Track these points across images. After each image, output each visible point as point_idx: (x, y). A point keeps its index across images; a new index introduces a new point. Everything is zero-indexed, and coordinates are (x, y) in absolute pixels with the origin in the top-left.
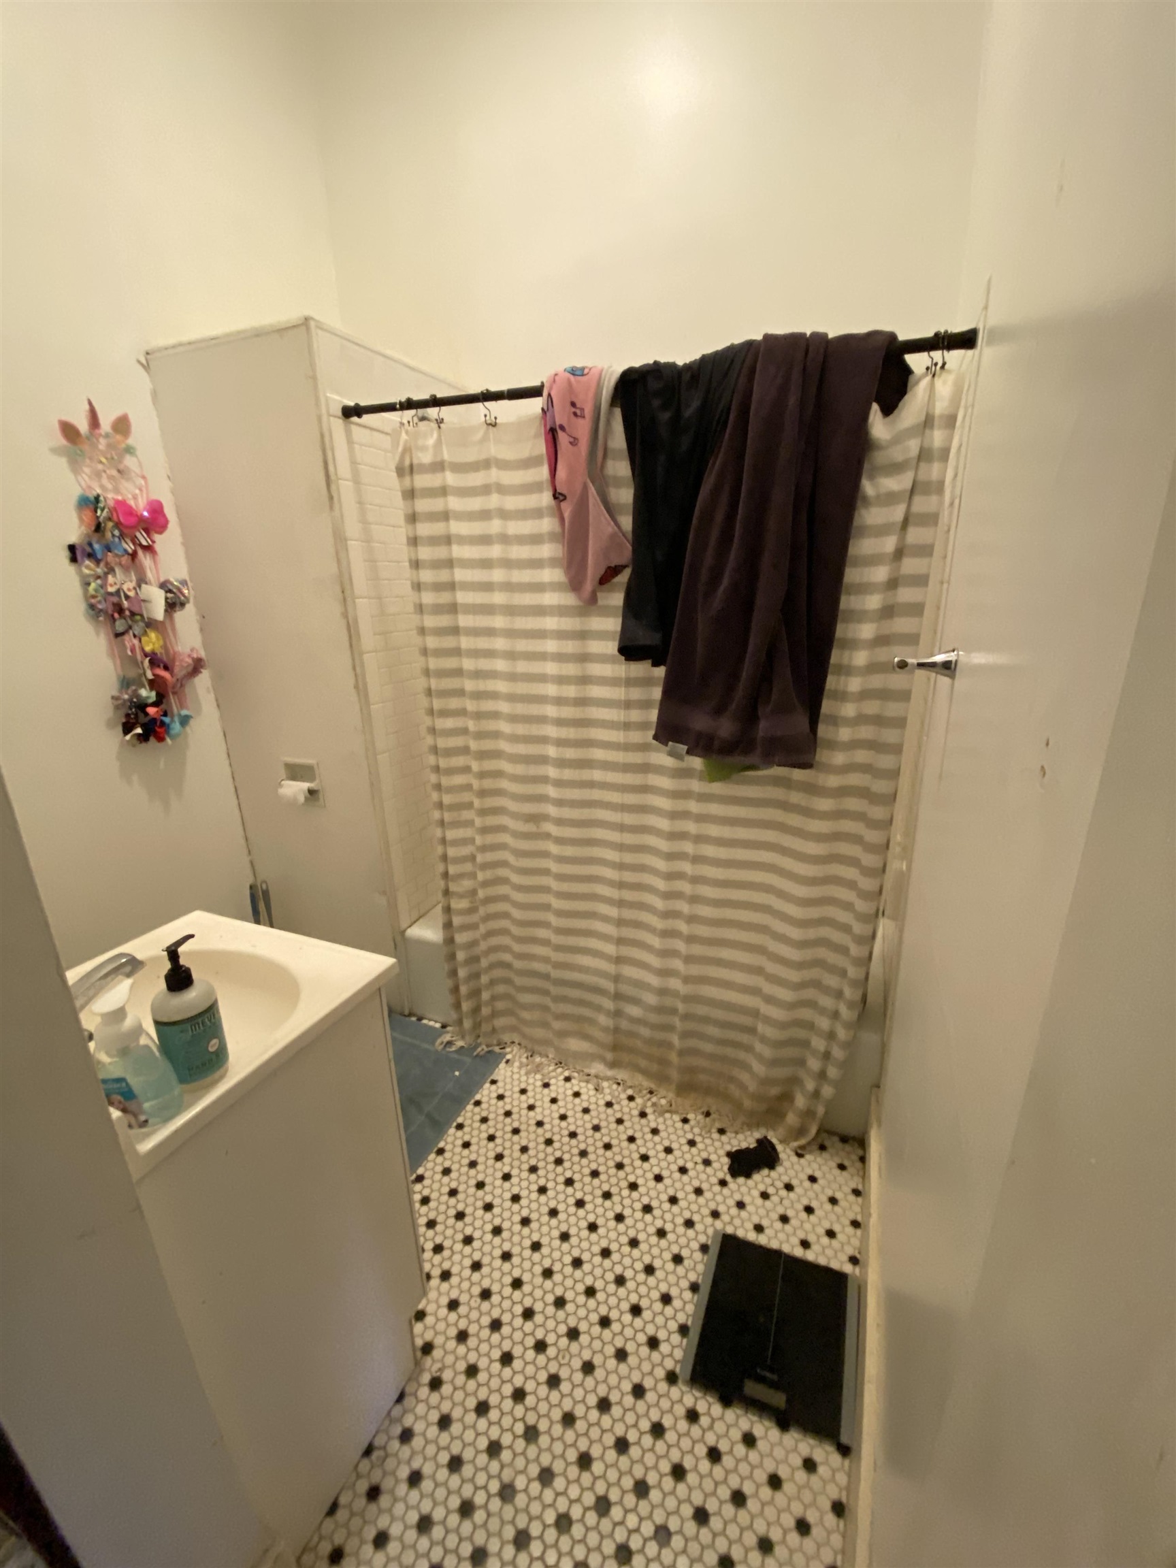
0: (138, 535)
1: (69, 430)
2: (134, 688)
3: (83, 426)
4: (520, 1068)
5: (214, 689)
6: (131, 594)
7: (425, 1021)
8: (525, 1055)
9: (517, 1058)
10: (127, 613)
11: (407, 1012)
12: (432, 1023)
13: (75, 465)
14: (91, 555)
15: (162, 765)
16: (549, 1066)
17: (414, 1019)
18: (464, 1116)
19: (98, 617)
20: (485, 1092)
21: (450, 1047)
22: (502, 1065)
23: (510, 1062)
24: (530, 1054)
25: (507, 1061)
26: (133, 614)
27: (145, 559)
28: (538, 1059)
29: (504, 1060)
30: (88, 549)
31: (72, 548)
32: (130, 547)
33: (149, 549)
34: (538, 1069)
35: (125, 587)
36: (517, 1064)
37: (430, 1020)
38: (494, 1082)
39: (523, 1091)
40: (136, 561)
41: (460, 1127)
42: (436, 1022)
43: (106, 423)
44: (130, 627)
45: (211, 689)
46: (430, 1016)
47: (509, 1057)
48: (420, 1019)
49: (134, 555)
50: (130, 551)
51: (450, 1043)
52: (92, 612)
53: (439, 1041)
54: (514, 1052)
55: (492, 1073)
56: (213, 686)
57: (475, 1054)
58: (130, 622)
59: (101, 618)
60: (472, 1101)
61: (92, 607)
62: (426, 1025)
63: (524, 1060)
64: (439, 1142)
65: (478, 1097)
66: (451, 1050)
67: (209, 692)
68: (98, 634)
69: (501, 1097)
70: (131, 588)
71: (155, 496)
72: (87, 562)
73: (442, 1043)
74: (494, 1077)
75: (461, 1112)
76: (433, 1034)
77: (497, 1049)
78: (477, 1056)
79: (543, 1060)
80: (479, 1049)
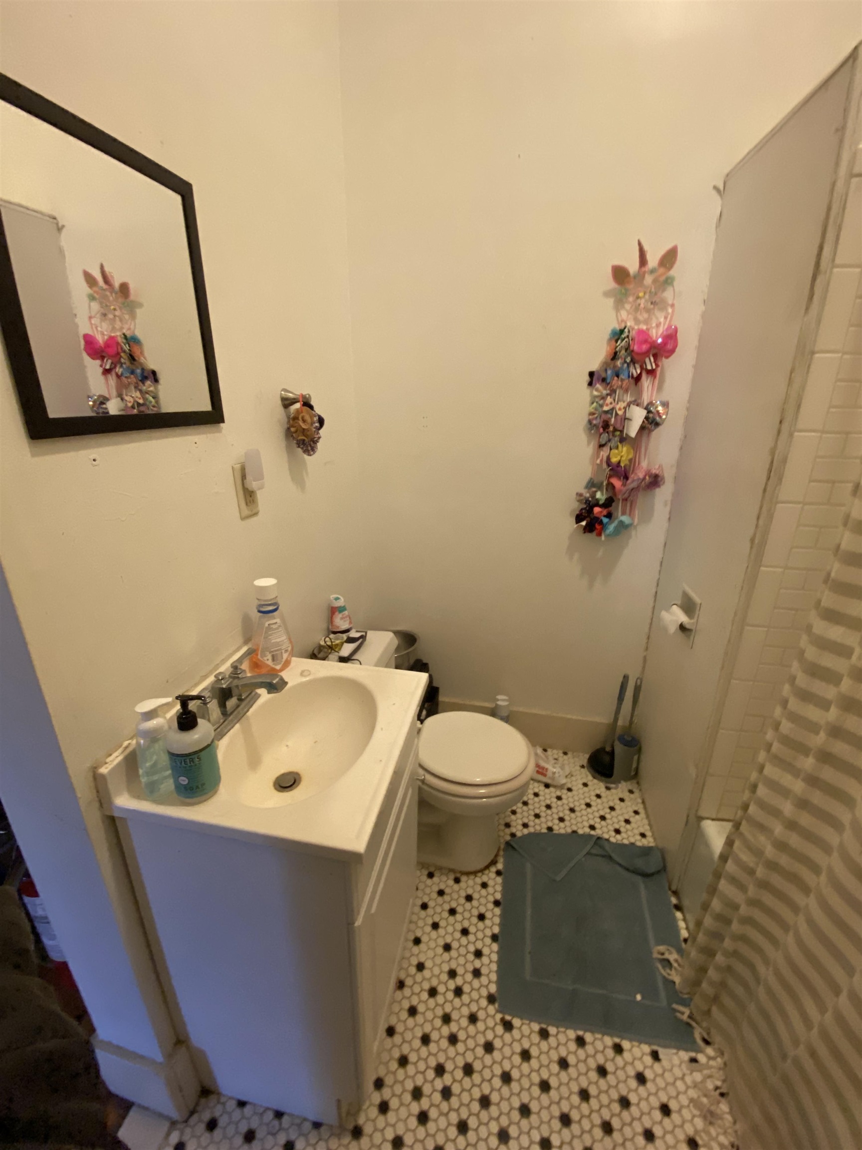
0: (647, 360)
1: (620, 274)
2: (594, 489)
3: (633, 266)
4: (695, 1085)
5: (672, 504)
6: (620, 413)
7: (679, 915)
8: (719, 1083)
9: (706, 1072)
10: (611, 429)
11: (674, 888)
12: (682, 924)
13: (619, 304)
14: (604, 380)
15: (600, 554)
16: (725, 1133)
17: (674, 900)
18: (595, 1039)
19: (591, 431)
20: (637, 1052)
21: (664, 967)
22: (685, 1055)
23: (694, 1065)
24: (724, 1090)
25: (694, 1060)
26: (615, 430)
27: (646, 382)
28: (724, 1107)
29: (693, 1054)
30: (603, 375)
31: (591, 374)
32: (636, 371)
33: (651, 373)
34: (710, 1117)
35: (618, 407)
36: (698, 1077)
37: (685, 920)
38: (655, 1056)
39: (665, 1110)
40: (639, 384)
41: (581, 1042)
42: (687, 928)
43: (653, 260)
44: (609, 440)
45: (669, 503)
46: (688, 916)
47: (701, 1058)
48: (678, 908)
49: (638, 379)
50: (635, 375)
51: (667, 963)
52: (589, 426)
53: (662, 948)
54: (712, 1063)
55: (665, 1046)
56: (672, 501)
57: (675, 1006)
58: (611, 437)
59: (593, 432)
60: (617, 1040)
61: (590, 422)
62: (675, 920)
63: (710, 1085)
64: (553, 1025)
65: (626, 1044)
66: (662, 971)
67: (666, 505)
68: (589, 443)
69: (641, 1078)
70: (622, 407)
71: (676, 322)
72: (598, 386)
73: (663, 954)
74: (662, 1052)
75: (599, 1032)
76: (669, 936)
77: (698, 1034)
78: (675, 1010)
79: (729, 1118)
80: (681, 1008)
